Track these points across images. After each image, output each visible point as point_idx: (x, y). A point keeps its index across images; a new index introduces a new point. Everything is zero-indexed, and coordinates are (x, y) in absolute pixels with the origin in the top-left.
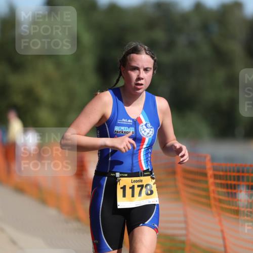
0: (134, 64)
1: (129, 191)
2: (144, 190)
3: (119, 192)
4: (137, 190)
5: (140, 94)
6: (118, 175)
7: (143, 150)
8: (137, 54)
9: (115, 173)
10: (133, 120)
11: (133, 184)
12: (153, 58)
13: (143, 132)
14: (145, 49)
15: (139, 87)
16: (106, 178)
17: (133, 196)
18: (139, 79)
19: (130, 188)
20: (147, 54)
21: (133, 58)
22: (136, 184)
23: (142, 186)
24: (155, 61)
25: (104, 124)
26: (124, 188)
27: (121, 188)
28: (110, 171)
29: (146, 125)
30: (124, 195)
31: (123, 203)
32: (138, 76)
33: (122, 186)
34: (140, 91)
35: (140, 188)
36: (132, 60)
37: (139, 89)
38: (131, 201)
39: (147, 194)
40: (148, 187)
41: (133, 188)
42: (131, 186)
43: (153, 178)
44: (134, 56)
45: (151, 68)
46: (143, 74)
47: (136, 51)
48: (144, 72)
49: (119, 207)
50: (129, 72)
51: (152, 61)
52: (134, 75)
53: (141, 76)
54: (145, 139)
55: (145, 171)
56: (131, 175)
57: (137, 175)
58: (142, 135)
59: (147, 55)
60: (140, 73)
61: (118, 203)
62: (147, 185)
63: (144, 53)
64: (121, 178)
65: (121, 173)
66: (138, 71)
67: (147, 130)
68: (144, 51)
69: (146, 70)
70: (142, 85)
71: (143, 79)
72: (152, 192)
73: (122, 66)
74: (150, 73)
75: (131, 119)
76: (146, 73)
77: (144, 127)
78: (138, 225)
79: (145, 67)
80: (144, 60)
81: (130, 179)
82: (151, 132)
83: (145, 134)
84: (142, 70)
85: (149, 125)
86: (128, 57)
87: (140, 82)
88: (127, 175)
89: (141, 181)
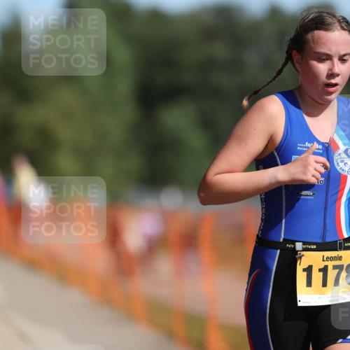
0: (322, 50)
1: (317, 277)
3: (301, 277)
4: (332, 274)
6: (299, 246)
7: (344, 198)
9: (294, 242)
10: (323, 144)
11: (326, 263)
13: (341, 165)
14: (339, 22)
15: (331, 89)
16: (279, 251)
17: (324, 284)
18: (332, 75)
19: (320, 270)
20: (343, 29)
22: (330, 264)
25: (273, 153)
26: (309, 270)
27: (304, 270)
28: (284, 239)
31: (307, 297)
32: (331, 70)
33: (306, 266)
34: (333, 96)
36: (317, 41)
37: (331, 93)
42: (322, 267)
46: (338, 67)
48: (339, 63)
49: (300, 304)
50: (314, 63)
53: (336, 70)
55: (346, 241)
56: (322, 247)
58: (340, 171)
60: (333, 64)
61: (299, 297)
63: (339, 28)
64: (305, 253)
65: (304, 243)
66: (329, 62)
68: (337, 25)
69: (342, 59)
71: (338, 75)
75: (319, 142)
77: (344, 156)
78: (335, 342)
79: (343, 53)
81: (320, 254)
83: (347, 168)
84: (336, 60)
87: (333, 81)
88: (315, 247)
89: (340, 258)
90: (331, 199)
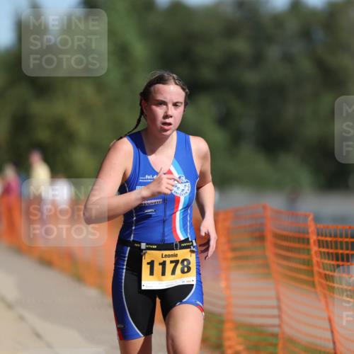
0: (160, 98)
1: (158, 268)
2: (179, 266)
3: (145, 269)
4: (169, 267)
5: (167, 137)
6: (143, 246)
7: (178, 213)
8: (164, 84)
9: (140, 243)
11: (164, 259)
12: (184, 89)
13: (175, 189)
14: (174, 78)
15: (166, 127)
16: (129, 248)
18: (166, 116)
19: (160, 264)
20: (176, 84)
21: (158, 90)
23: (177, 262)
24: (186, 93)
26: (151, 264)
27: (148, 263)
28: (133, 240)
30: (152, 273)
31: (149, 283)
32: (166, 112)
33: (149, 261)
34: (168, 133)
35: (173, 264)
36: (158, 92)
37: (166, 130)
38: (160, 280)
39: (183, 272)
40: (185, 263)
41: (163, 264)
42: (161, 261)
43: (192, 252)
44: (160, 86)
45: (181, 103)
46: (172, 111)
47: (161, 80)
48: (173, 107)
49: (143, 288)
50: (154, 107)
51: (183, 94)
52: (160, 111)
53: (170, 113)
55: (182, 242)
57: (170, 247)
58: (175, 194)
59: (176, 86)
60: (168, 109)
61: (143, 283)
62: (183, 261)
63: (173, 83)
64: (148, 251)
65: (147, 244)
66: (165, 107)
67: (181, 186)
68: (172, 81)
69: (175, 105)
70: (170, 124)
71: (171, 117)
72: (189, 269)
73: (143, 101)
74: (181, 109)
76: (175, 109)
79: (175, 101)
80: (173, 91)
81: (159, 253)
82: (187, 188)
83: (179, 191)
84: (170, 105)
85: (184, 179)
86: (152, 88)
87: (168, 121)
88: (156, 247)
89: (176, 255)
90: (168, 213)
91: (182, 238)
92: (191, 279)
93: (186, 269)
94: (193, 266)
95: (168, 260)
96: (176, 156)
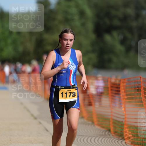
0: (66, 38)
1: (64, 95)
2: (72, 95)
3: (60, 95)
4: (68, 95)
5: (68, 51)
6: (60, 87)
7: (71, 76)
8: (67, 33)
9: (58, 86)
11: (67, 92)
12: (74, 35)
13: (70, 67)
15: (67, 48)
16: (55, 88)
17: (66, 97)
18: (67, 44)
23: (71, 93)
24: (75, 36)
26: (62, 93)
29: (72, 64)
30: (62, 97)
31: (62, 100)
32: (67, 43)
33: (62, 92)
34: (68, 49)
36: (65, 36)
37: (67, 49)
38: (65, 99)
40: (74, 93)
41: (66, 94)
43: (76, 89)
45: (73, 39)
46: (69, 42)
47: (66, 31)
49: (59, 102)
50: (64, 41)
52: (65, 42)
53: (69, 43)
54: (72, 71)
55: (72, 86)
58: (70, 69)
61: (59, 100)
64: (61, 89)
65: (61, 87)
67: (73, 67)
68: (70, 32)
69: (71, 40)
70: (69, 47)
71: (69, 44)
72: (75, 95)
77: (71, 65)
79: (71, 39)
81: (65, 90)
83: (72, 68)
84: (69, 40)
85: (73, 64)
86: (63, 34)
87: (68, 46)
89: (71, 91)
90: (68, 76)
91: (73, 85)
92: (75, 99)
93: (74, 96)
94: (76, 94)
95: (68, 92)
96: (71, 56)
